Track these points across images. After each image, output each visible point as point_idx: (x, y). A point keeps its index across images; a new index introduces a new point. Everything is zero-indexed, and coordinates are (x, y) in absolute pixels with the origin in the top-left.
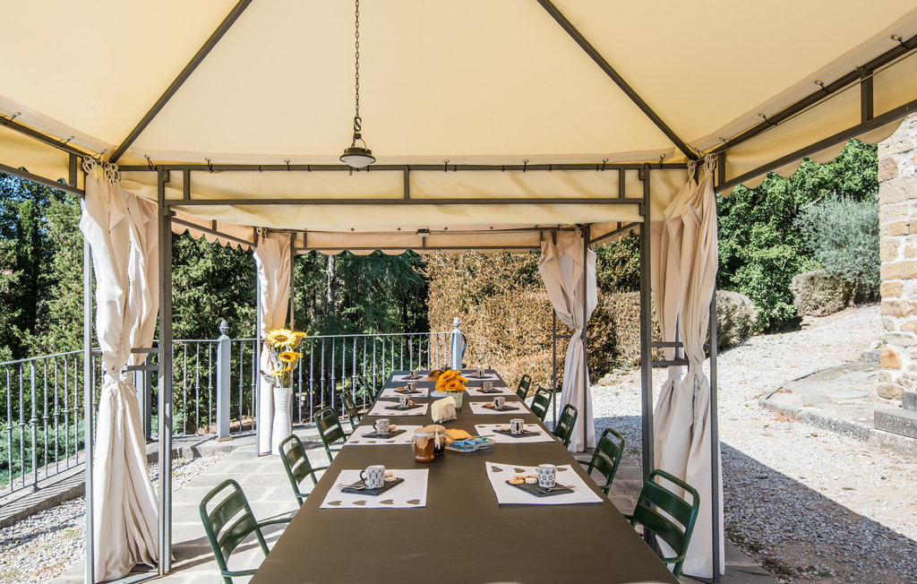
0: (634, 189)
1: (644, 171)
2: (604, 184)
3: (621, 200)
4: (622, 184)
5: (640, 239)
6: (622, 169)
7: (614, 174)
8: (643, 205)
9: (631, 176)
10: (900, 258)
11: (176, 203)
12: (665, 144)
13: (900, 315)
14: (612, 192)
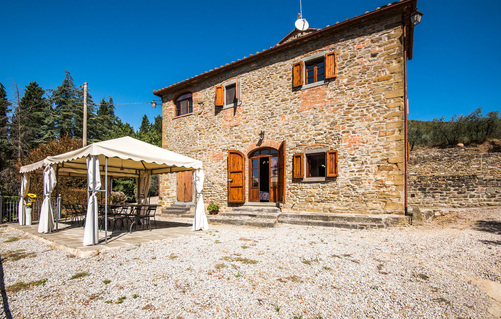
0: (138, 173)
1: (139, 170)
2: (134, 172)
3: (136, 174)
4: (136, 172)
5: (139, 179)
6: (136, 170)
7: (135, 170)
8: (139, 175)
9: (138, 171)
10: (165, 185)
11: (61, 167)
12: (143, 167)
13: (165, 195)
14: (135, 173)
